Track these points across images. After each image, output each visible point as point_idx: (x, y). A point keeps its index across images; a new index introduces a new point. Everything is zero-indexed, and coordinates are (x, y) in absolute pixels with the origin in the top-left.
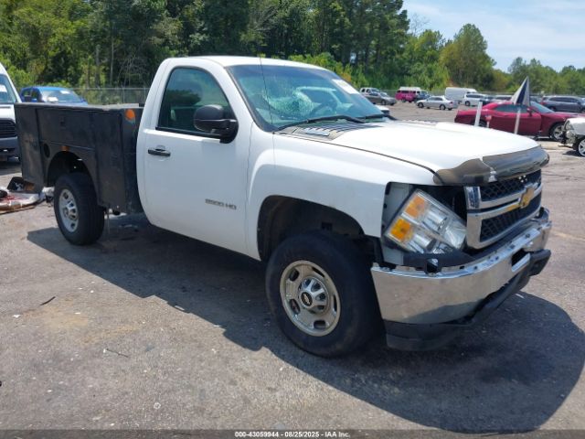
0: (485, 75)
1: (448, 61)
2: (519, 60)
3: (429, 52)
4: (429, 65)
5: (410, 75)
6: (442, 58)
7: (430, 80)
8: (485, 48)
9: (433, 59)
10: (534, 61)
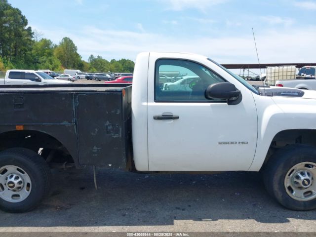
0: (78, 63)
1: (58, 56)
2: (92, 56)
3: (47, 51)
4: (50, 58)
5: (39, 63)
6: (55, 54)
7: (51, 66)
8: (76, 50)
9: (50, 54)
10: (98, 56)
